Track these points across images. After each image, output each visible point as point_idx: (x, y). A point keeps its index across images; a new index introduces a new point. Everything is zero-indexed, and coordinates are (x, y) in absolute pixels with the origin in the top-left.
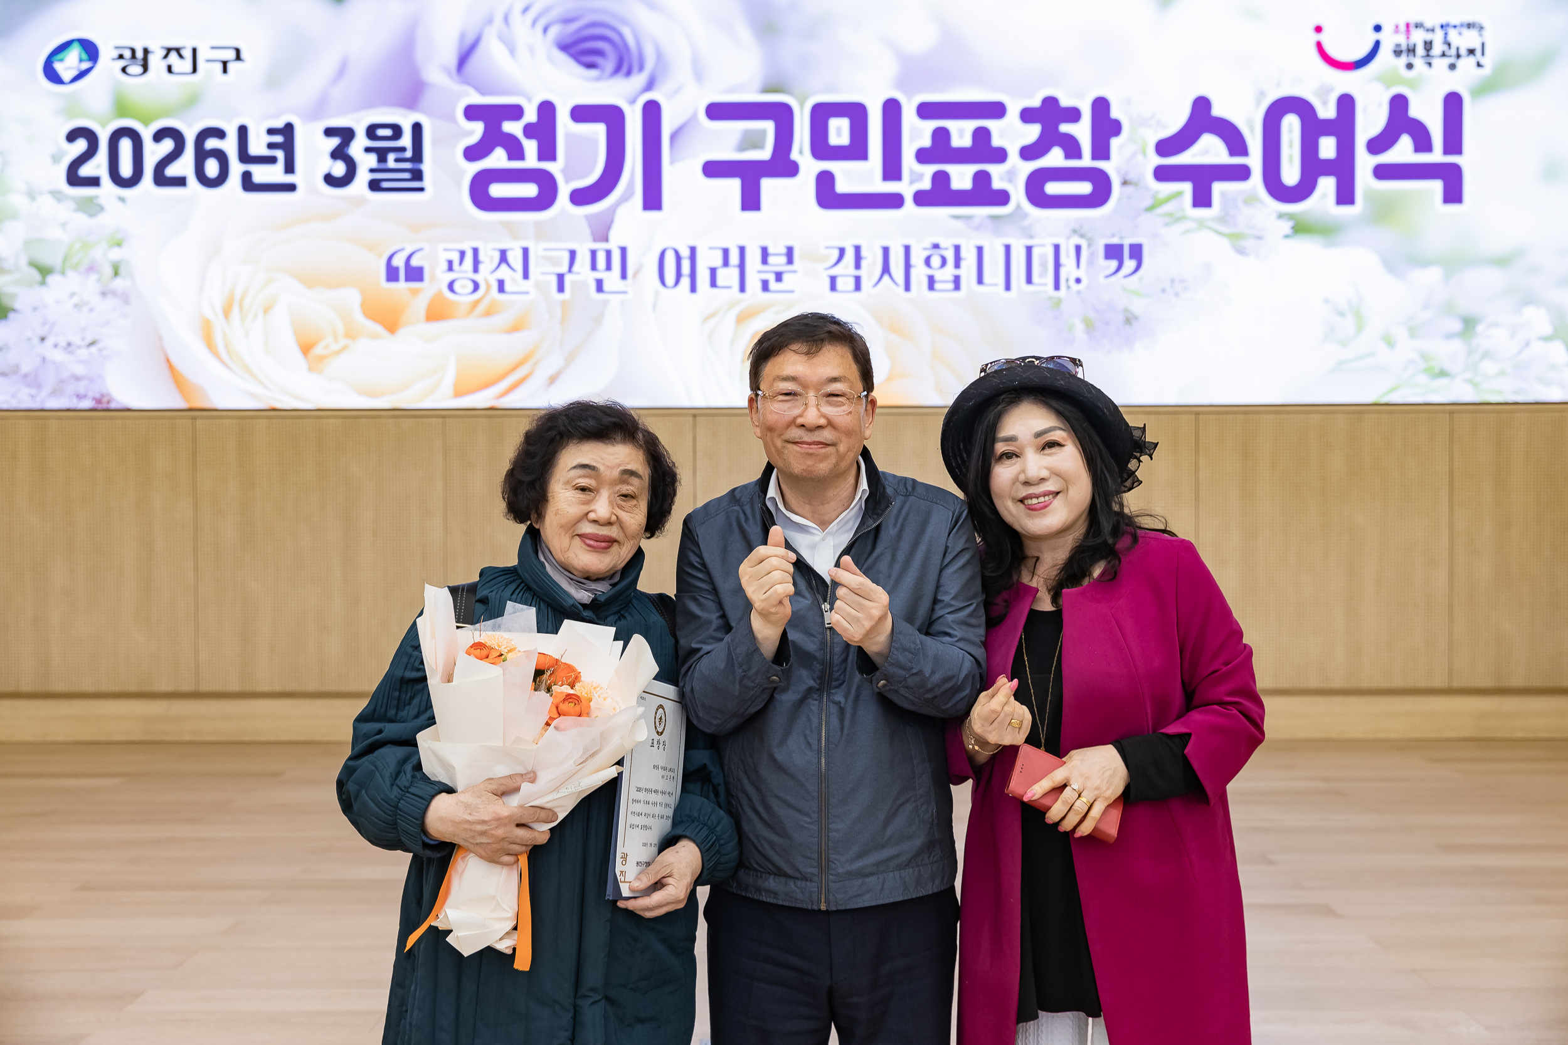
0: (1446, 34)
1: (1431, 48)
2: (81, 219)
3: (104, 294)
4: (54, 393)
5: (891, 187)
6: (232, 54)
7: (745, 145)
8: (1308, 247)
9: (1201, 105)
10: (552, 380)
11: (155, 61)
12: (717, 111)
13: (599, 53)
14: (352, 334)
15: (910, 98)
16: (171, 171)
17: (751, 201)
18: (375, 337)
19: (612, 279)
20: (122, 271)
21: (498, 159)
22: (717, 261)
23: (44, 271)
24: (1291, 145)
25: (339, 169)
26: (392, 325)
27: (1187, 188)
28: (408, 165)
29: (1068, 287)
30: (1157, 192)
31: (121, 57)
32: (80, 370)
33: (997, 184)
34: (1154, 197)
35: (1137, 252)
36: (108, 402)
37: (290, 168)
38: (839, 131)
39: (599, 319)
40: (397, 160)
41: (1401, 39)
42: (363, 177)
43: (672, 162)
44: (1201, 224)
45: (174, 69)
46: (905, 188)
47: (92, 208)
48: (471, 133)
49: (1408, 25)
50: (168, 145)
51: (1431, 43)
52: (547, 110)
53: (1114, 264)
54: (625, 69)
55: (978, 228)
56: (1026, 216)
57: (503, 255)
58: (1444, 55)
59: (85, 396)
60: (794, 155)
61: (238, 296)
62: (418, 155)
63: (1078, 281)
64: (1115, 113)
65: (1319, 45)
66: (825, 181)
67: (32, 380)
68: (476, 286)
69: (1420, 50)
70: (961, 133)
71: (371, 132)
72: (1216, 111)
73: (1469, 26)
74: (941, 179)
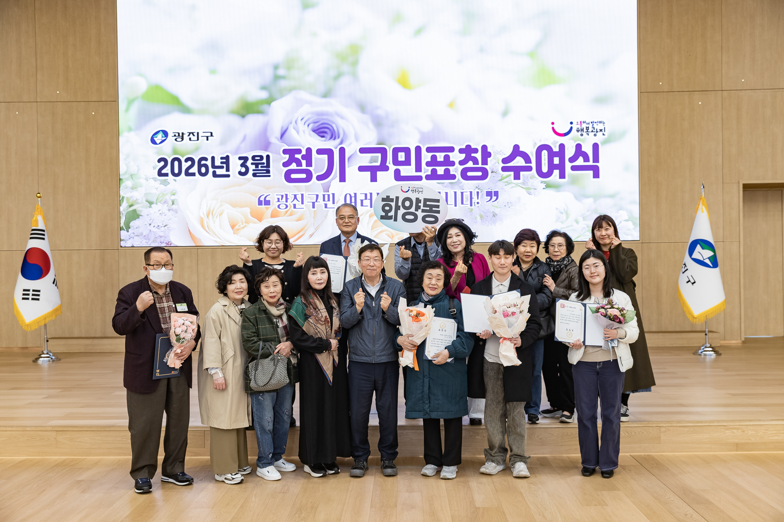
0: (593, 125)
1: (588, 129)
2: (162, 186)
3: (169, 210)
4: (153, 241)
5: (418, 174)
6: (209, 134)
7: (372, 160)
8: (550, 192)
9: (516, 147)
10: (311, 236)
11: (186, 137)
12: (363, 150)
13: (325, 132)
14: (247, 222)
15: (424, 147)
16: (191, 171)
17: (374, 179)
18: (255, 223)
19: (330, 204)
20: (175, 203)
21: (294, 166)
22: (363, 198)
23: (151, 203)
24: (545, 160)
25: (243, 170)
26: (260, 220)
27: (512, 173)
28: (265, 168)
29: (475, 205)
30: (503, 175)
31: (175, 136)
32: (162, 234)
33: (452, 173)
34: (501, 176)
35: (496, 194)
36: (171, 244)
37: (228, 170)
38: (401, 156)
39: (326, 217)
40: (261, 167)
41: (579, 126)
42: (251, 172)
43: (348, 167)
44: (517, 185)
45: (192, 140)
46: (423, 174)
47: (166, 183)
48: (286, 158)
49: (581, 122)
50: (189, 163)
51: (588, 127)
52: (309, 150)
53: (489, 198)
54: (333, 137)
55: (445, 187)
56: (462, 182)
57: (295, 196)
58: (592, 131)
59: (164, 243)
60: (387, 164)
61: (211, 211)
62: (268, 165)
63: (478, 203)
64: (488, 151)
65: (553, 128)
66: (397, 172)
67: (146, 237)
68: (287, 206)
69: (585, 130)
70: (440, 157)
71: (253, 158)
72: (521, 149)
73: (600, 122)
74: (434, 171)
